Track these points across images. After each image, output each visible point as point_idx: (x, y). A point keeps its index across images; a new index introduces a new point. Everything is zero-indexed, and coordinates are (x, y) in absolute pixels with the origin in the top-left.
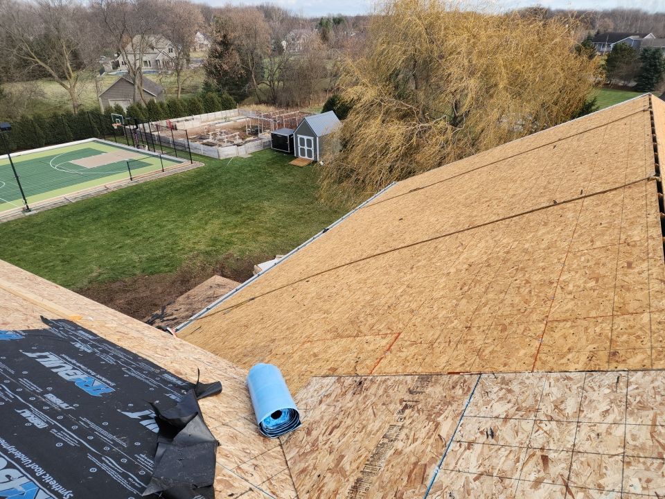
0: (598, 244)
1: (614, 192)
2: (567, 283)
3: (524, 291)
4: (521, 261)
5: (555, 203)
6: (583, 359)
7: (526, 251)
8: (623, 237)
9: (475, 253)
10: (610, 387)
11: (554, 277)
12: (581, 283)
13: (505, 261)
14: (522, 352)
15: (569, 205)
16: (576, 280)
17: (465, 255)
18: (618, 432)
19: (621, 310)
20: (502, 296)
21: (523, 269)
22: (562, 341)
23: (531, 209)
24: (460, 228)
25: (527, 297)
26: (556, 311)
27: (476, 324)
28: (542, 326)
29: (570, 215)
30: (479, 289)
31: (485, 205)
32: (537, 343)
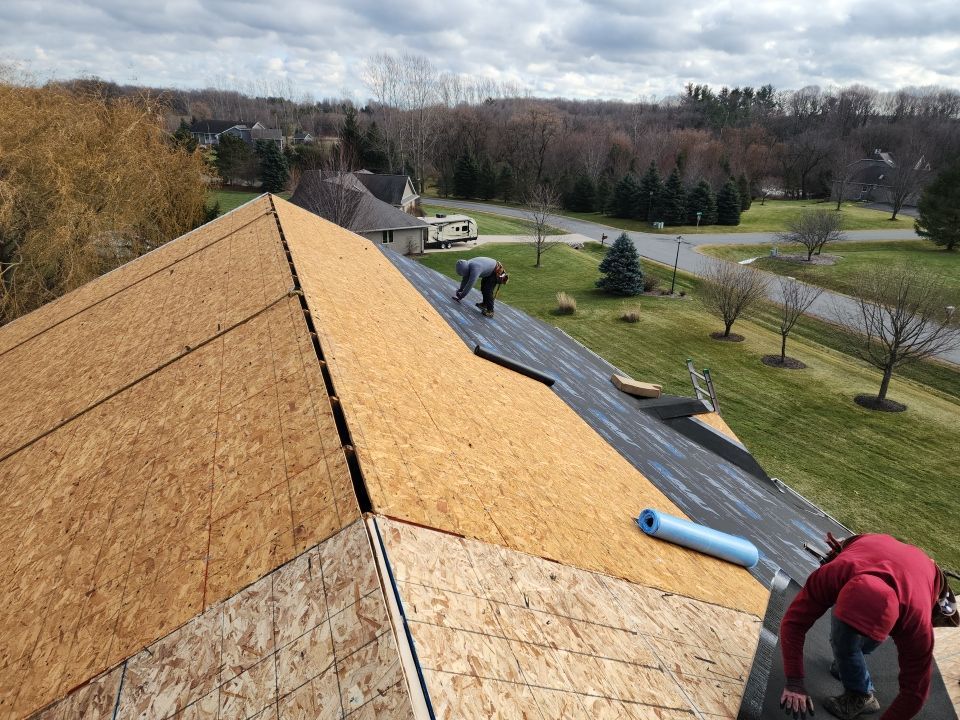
0: (253, 391)
1: (256, 319)
2: (225, 457)
3: (170, 493)
4: (156, 450)
5: (189, 350)
6: (265, 555)
7: (161, 431)
8: (279, 373)
9: (82, 460)
10: (303, 578)
11: (207, 455)
12: (242, 451)
13: (133, 457)
14: (184, 588)
15: (207, 348)
16: (235, 449)
17: (64, 471)
18: (323, 635)
19: (295, 469)
20: (137, 515)
21: (162, 459)
22: (235, 544)
23: (156, 367)
24: (46, 427)
25: (176, 501)
26: (219, 503)
27: (103, 579)
28: (205, 534)
29: (211, 361)
30: (99, 518)
31: (84, 378)
32: (202, 565)
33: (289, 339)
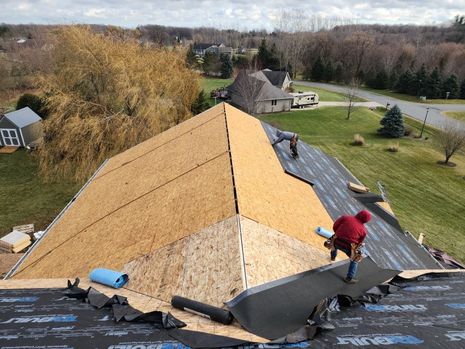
0: (215, 181)
1: (217, 158)
2: (208, 198)
3: (196, 204)
4: (192, 194)
5: (199, 166)
7: (193, 189)
8: (222, 177)
9: (174, 194)
11: (204, 197)
12: (212, 197)
13: (186, 195)
14: (200, 224)
15: (203, 166)
16: (211, 196)
17: (169, 196)
20: (189, 208)
21: (193, 196)
22: (210, 217)
23: (189, 170)
24: (162, 183)
25: (198, 206)
26: (207, 208)
27: (183, 221)
28: (204, 214)
29: (205, 170)
32: (204, 220)
33: (225, 167)
